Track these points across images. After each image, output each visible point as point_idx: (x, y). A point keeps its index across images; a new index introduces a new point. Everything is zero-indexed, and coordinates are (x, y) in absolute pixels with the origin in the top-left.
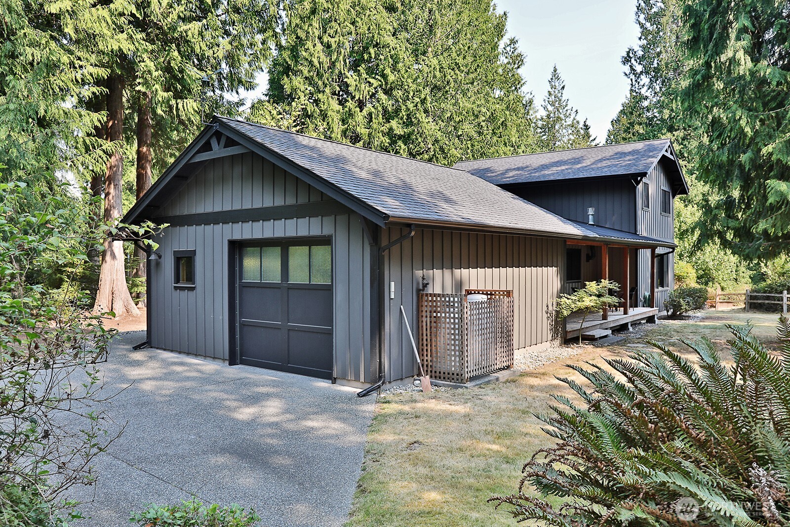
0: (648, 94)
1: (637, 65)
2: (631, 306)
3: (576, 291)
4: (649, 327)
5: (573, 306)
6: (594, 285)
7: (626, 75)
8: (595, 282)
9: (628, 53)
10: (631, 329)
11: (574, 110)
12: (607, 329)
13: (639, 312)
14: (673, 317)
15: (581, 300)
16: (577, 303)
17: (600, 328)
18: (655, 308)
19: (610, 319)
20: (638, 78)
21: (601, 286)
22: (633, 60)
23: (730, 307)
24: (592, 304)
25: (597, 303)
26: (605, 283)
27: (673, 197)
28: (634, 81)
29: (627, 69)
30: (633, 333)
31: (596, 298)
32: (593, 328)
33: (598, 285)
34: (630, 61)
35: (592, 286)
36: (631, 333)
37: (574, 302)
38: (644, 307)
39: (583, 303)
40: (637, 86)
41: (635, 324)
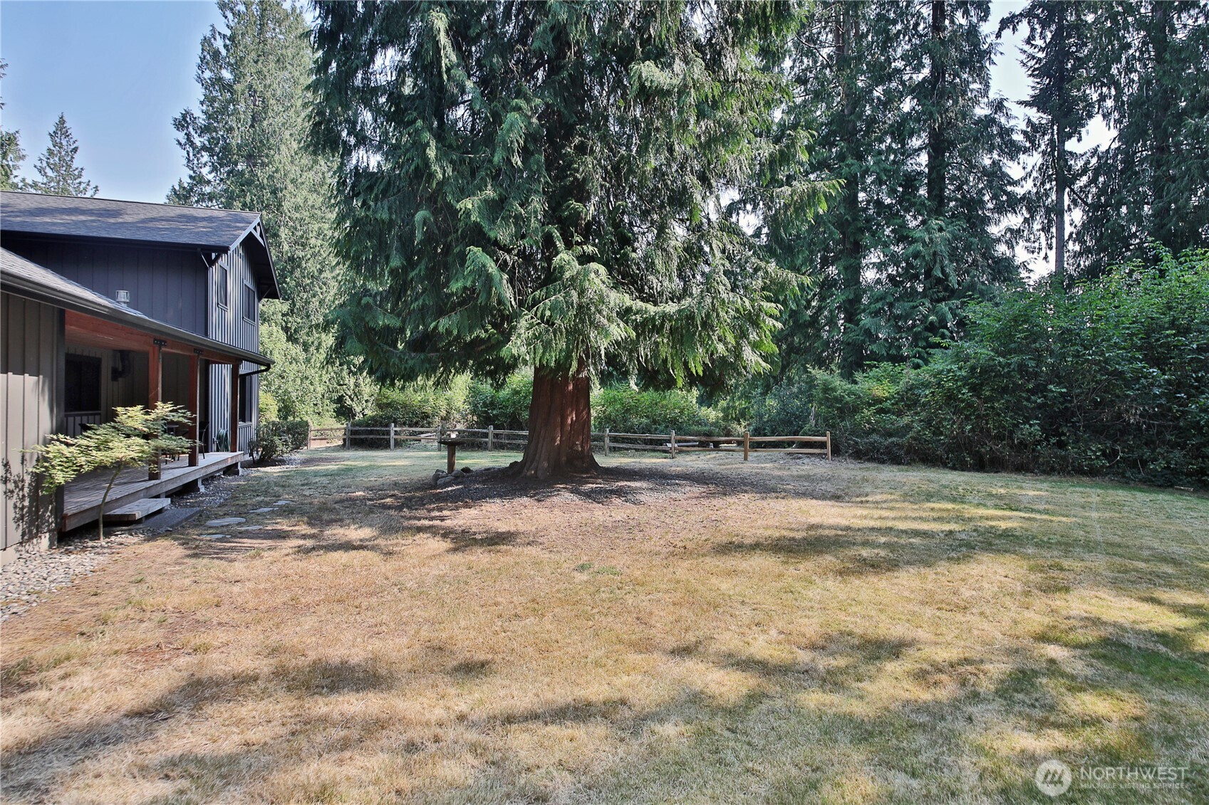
0: (210, 177)
1: (196, 136)
2: (201, 452)
3: (90, 428)
4: (230, 481)
5: (82, 460)
6: (139, 414)
7: (180, 144)
8: (140, 407)
9: (184, 117)
10: (202, 489)
11: (93, 185)
12: (158, 496)
13: (213, 459)
14: (262, 462)
15: (103, 446)
16: (94, 453)
17: (145, 497)
18: (238, 453)
19: (165, 476)
20: (198, 153)
21: (153, 416)
22: (191, 129)
23: (324, 444)
24: (134, 455)
25: (143, 452)
26: (163, 409)
27: (260, 299)
28: (191, 154)
29: (181, 136)
30: (206, 495)
31: (142, 441)
32: (131, 498)
33: (147, 413)
34: (187, 128)
35: (133, 416)
36: (202, 495)
37: (85, 451)
38: (218, 450)
39: (109, 453)
40: (195, 162)
41: (208, 479)
